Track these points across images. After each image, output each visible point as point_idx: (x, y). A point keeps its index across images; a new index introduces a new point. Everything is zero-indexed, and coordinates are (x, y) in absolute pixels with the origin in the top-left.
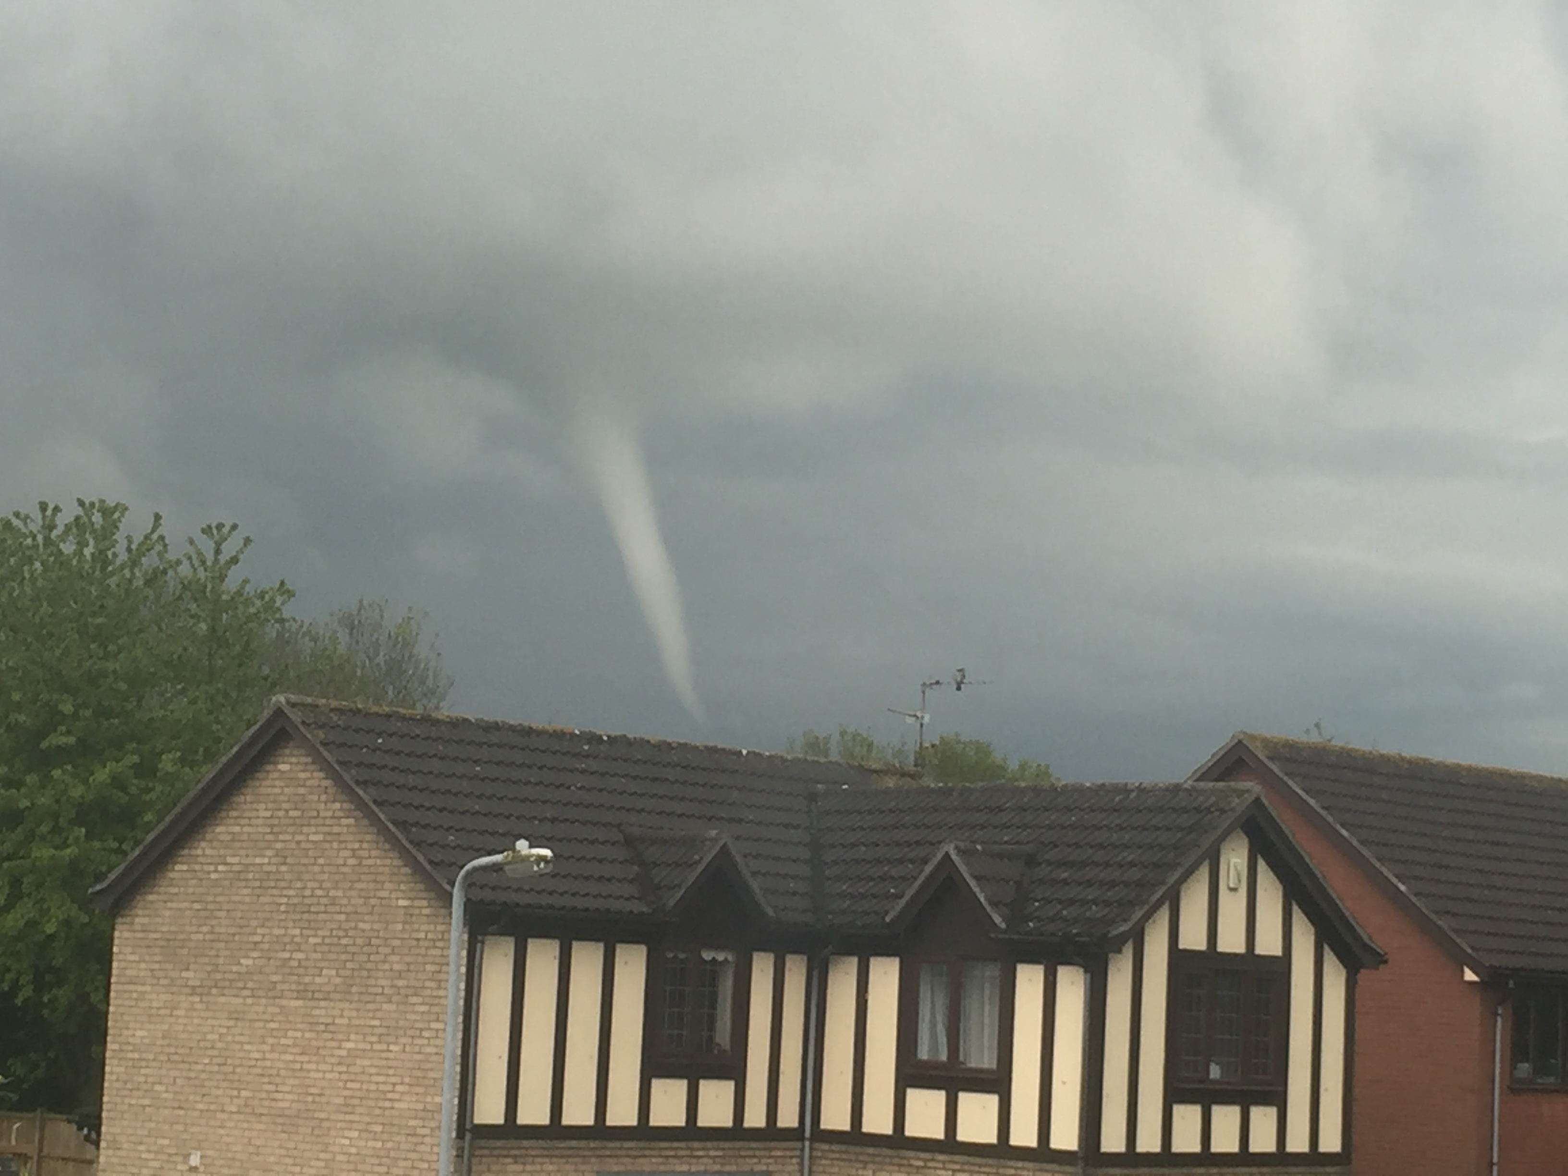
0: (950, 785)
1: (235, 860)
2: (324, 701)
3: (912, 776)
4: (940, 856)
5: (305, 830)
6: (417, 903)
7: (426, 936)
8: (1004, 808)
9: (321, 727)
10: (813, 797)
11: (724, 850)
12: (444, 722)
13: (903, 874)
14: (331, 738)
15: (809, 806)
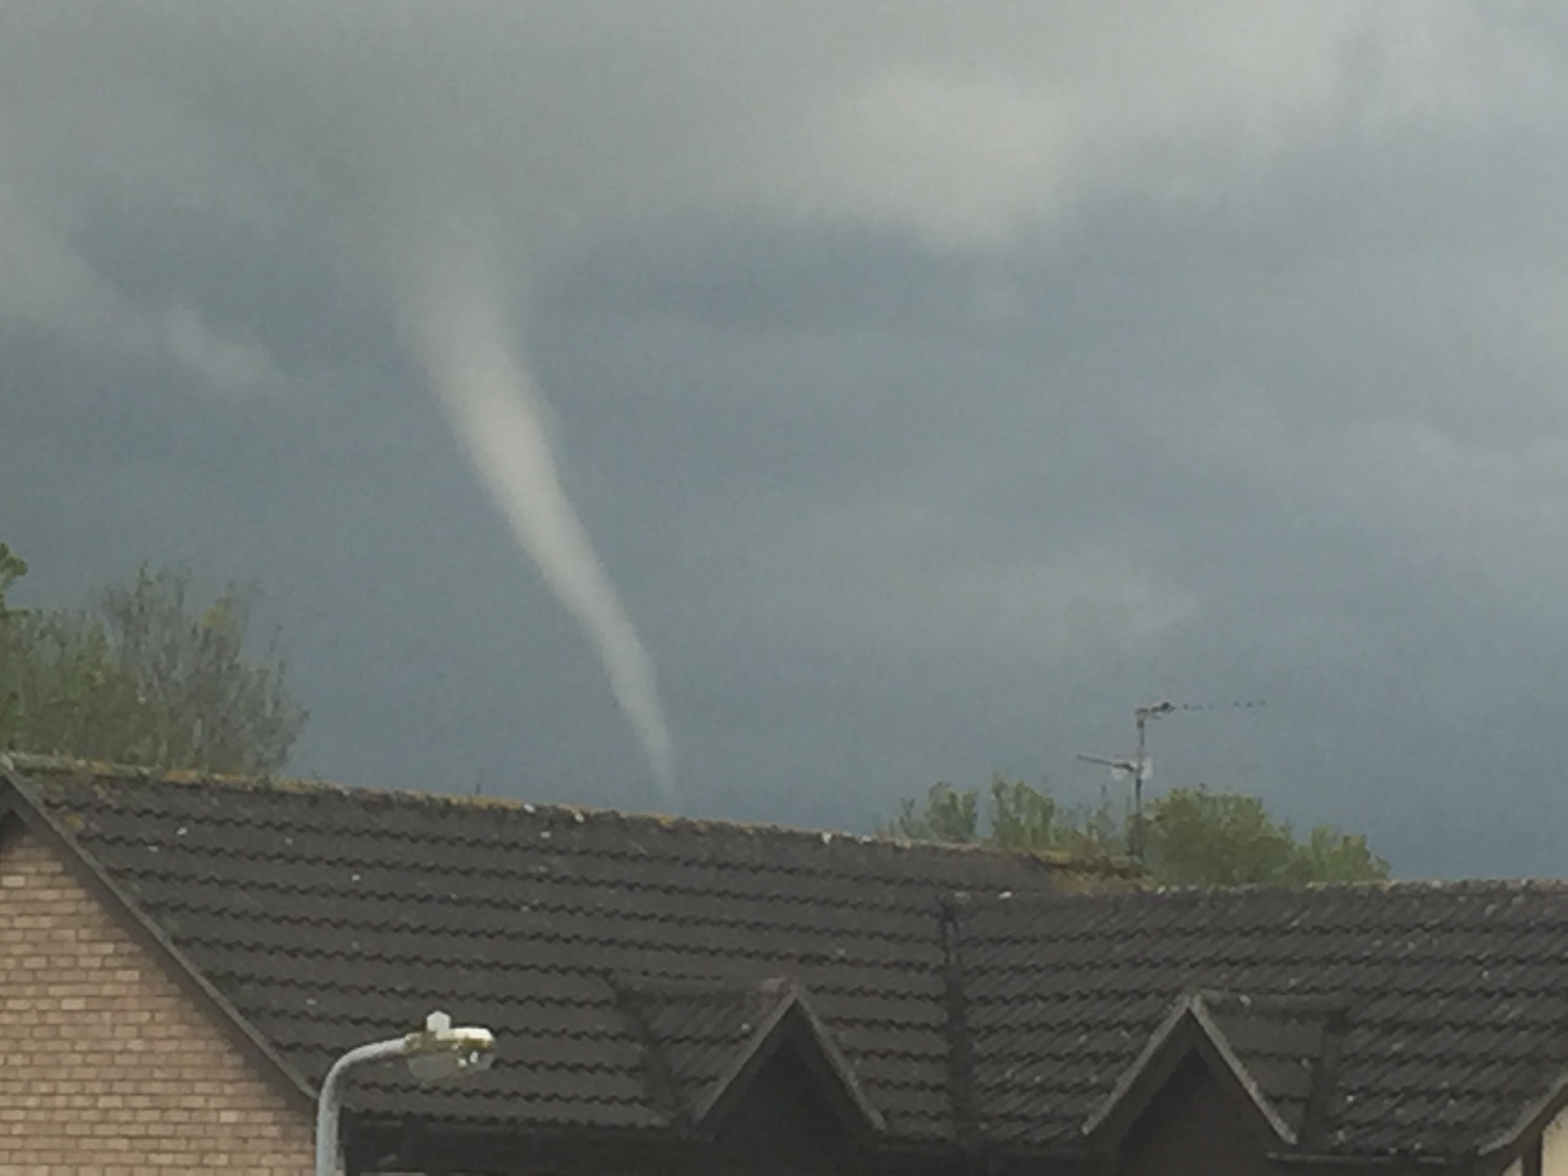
0: (1192, 888)
2: (82, 763)
3: (1123, 873)
4: (1177, 1014)
5: (53, 991)
6: (255, 1117)
8: (1289, 927)
10: (949, 914)
11: (794, 1011)
12: (295, 796)
13: (1113, 1048)
14: (95, 827)
15: (942, 929)
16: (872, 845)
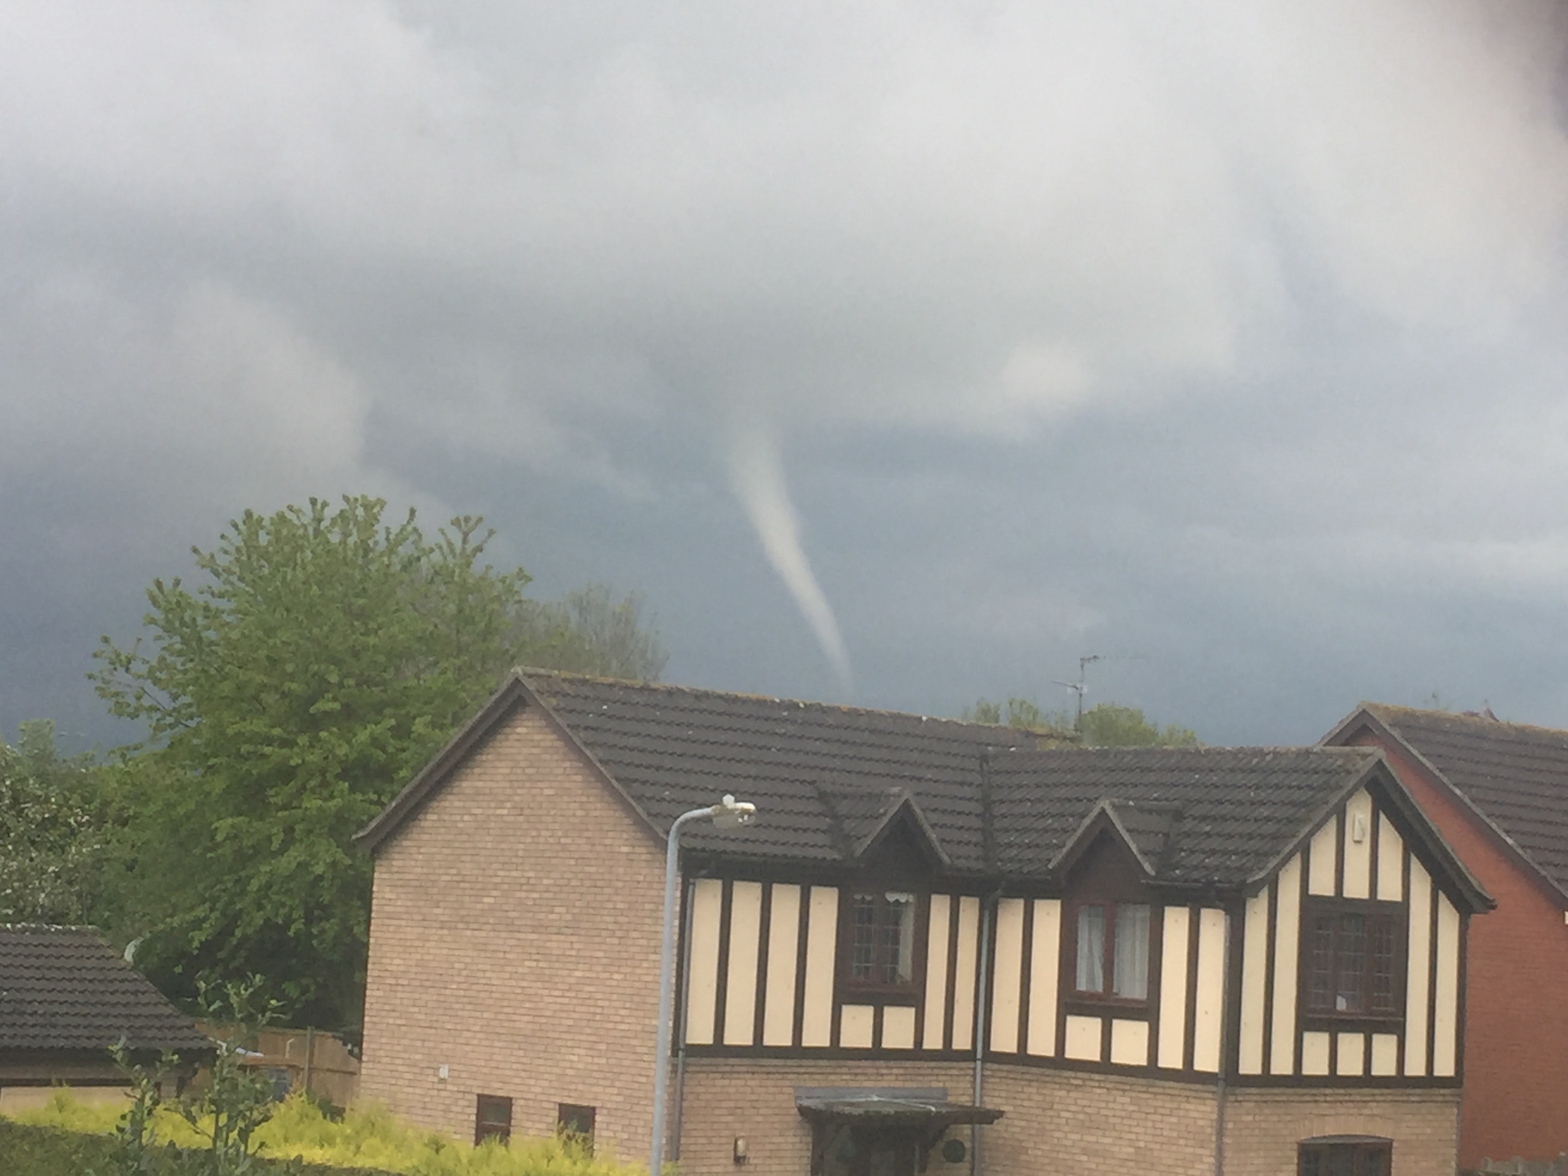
0: (1106, 747)
1: (478, 811)
2: (556, 672)
3: (1072, 740)
4: (1096, 811)
5: (540, 785)
6: (637, 850)
7: (645, 878)
8: (1154, 768)
9: (555, 694)
10: (984, 758)
11: (906, 805)
12: (663, 692)
13: (1064, 826)
14: (562, 705)
15: (981, 766)
16: (946, 723)
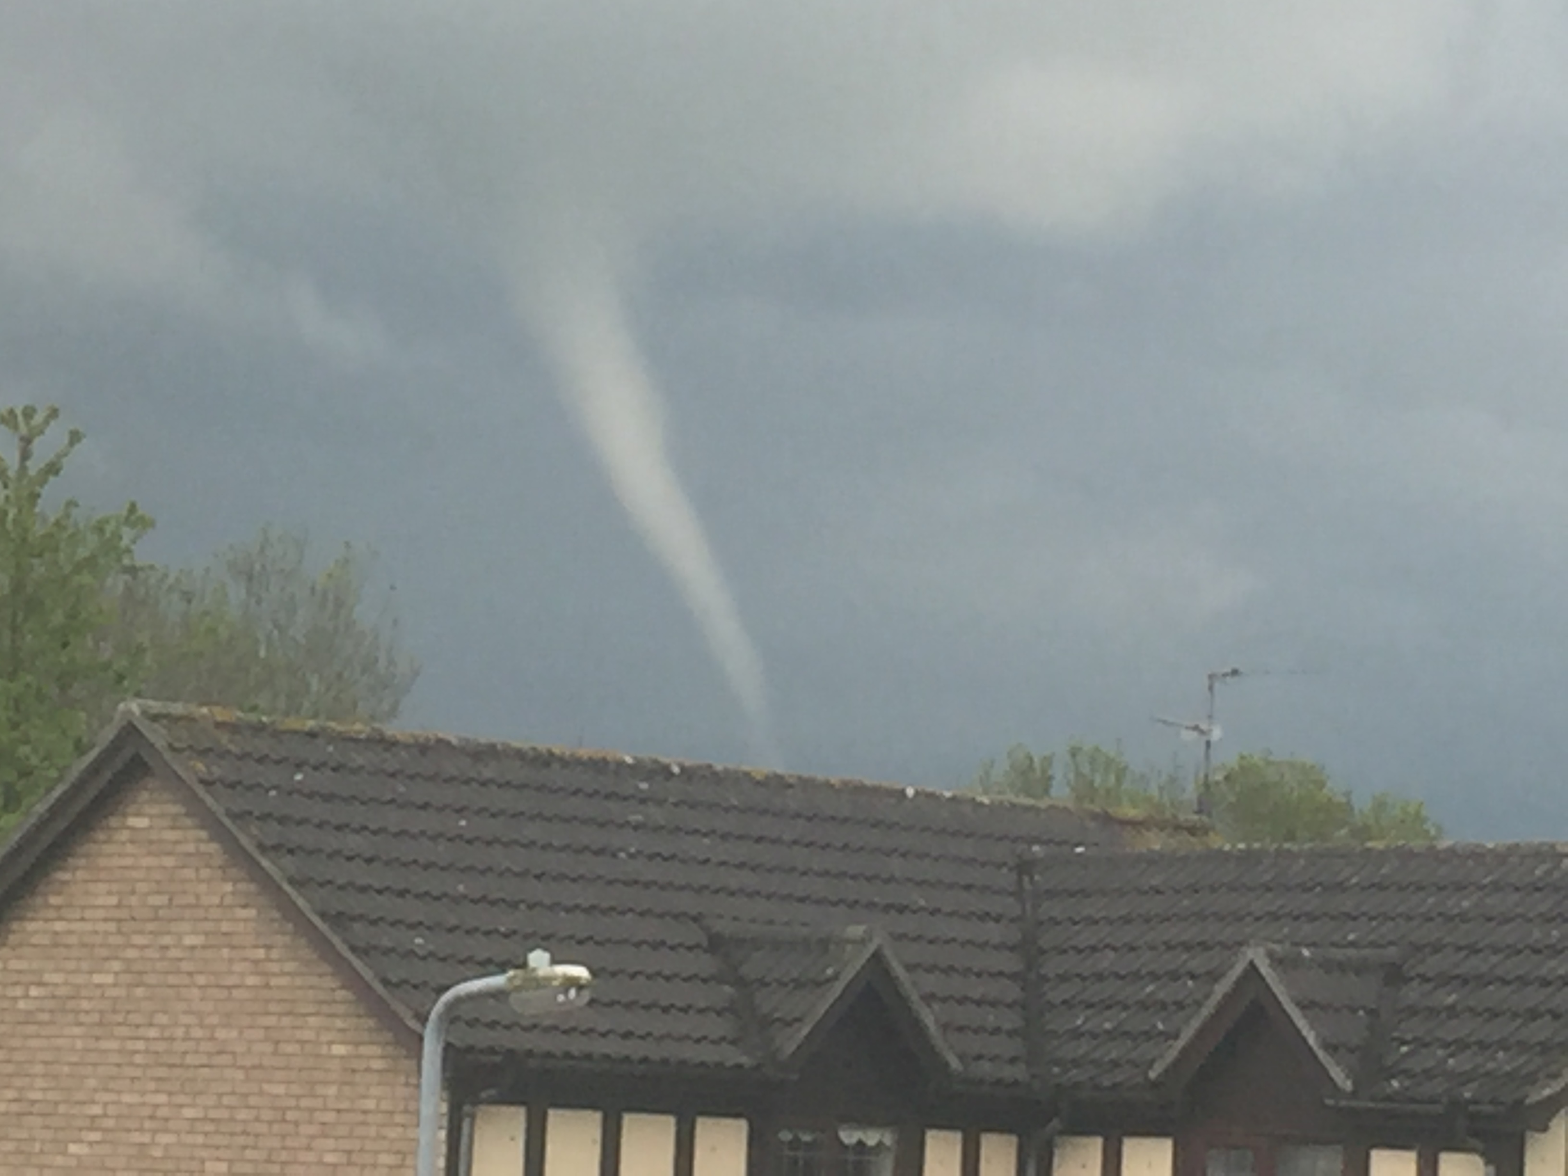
0: (1256, 845)
1: (58, 978)
2: (205, 710)
4: (1239, 969)
5: (174, 927)
6: (364, 1050)
7: (378, 1105)
8: (1348, 885)
10: (1024, 867)
11: (877, 957)
13: (1180, 997)
14: (217, 771)
15: (1020, 882)
16: (953, 799)
